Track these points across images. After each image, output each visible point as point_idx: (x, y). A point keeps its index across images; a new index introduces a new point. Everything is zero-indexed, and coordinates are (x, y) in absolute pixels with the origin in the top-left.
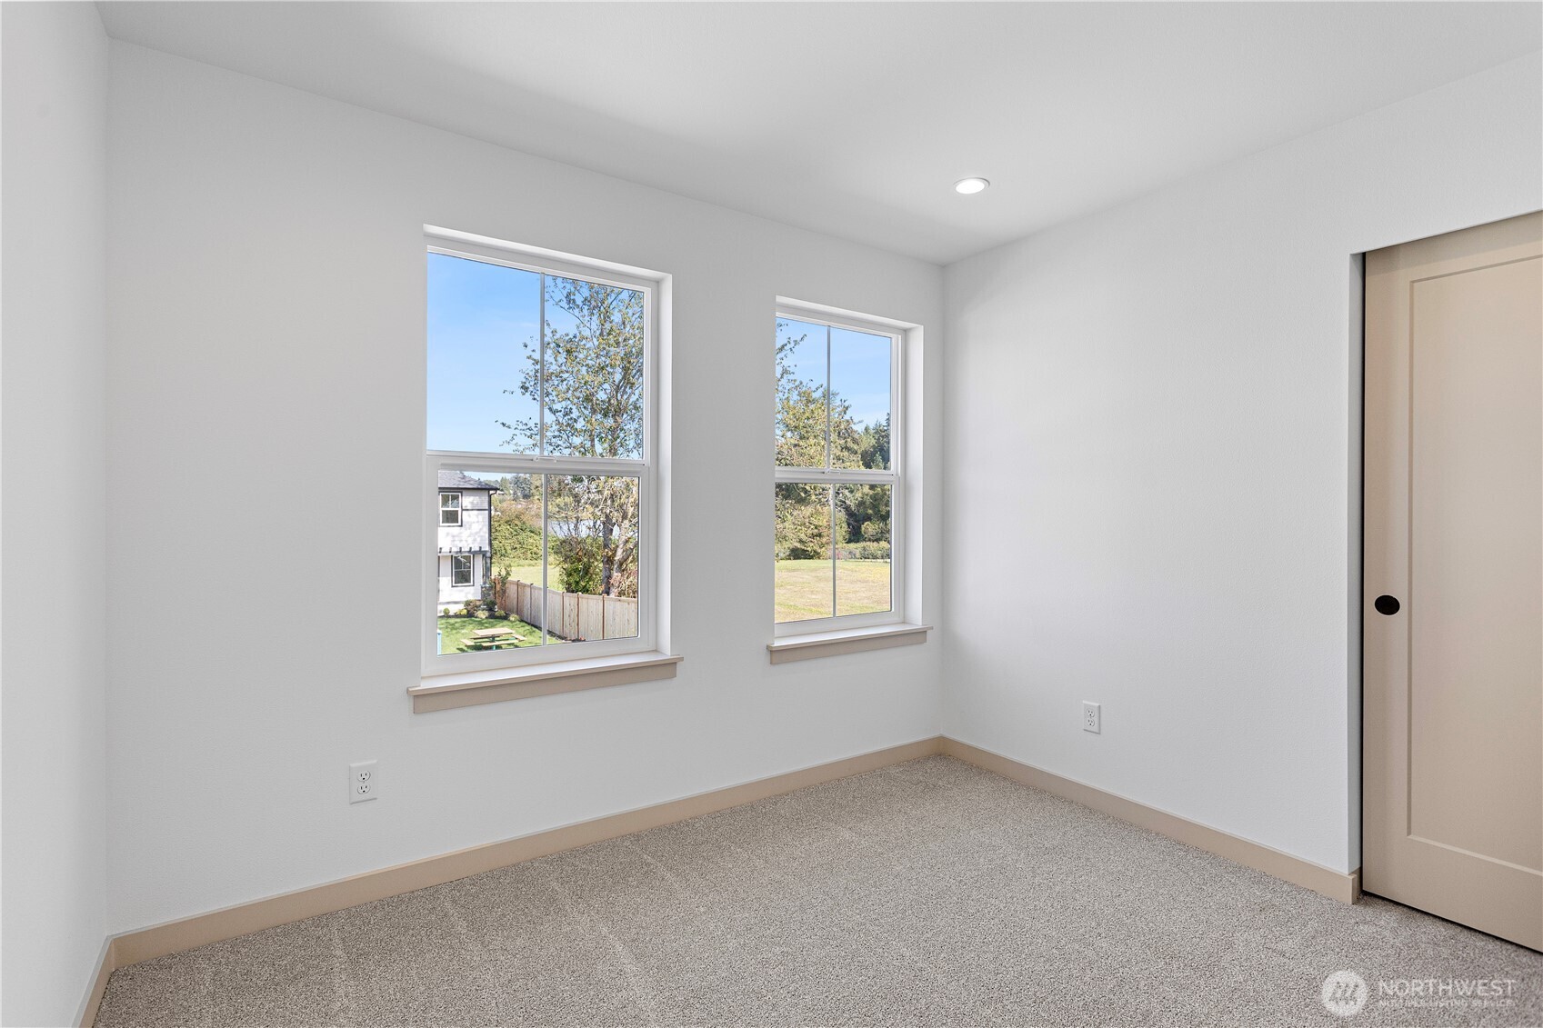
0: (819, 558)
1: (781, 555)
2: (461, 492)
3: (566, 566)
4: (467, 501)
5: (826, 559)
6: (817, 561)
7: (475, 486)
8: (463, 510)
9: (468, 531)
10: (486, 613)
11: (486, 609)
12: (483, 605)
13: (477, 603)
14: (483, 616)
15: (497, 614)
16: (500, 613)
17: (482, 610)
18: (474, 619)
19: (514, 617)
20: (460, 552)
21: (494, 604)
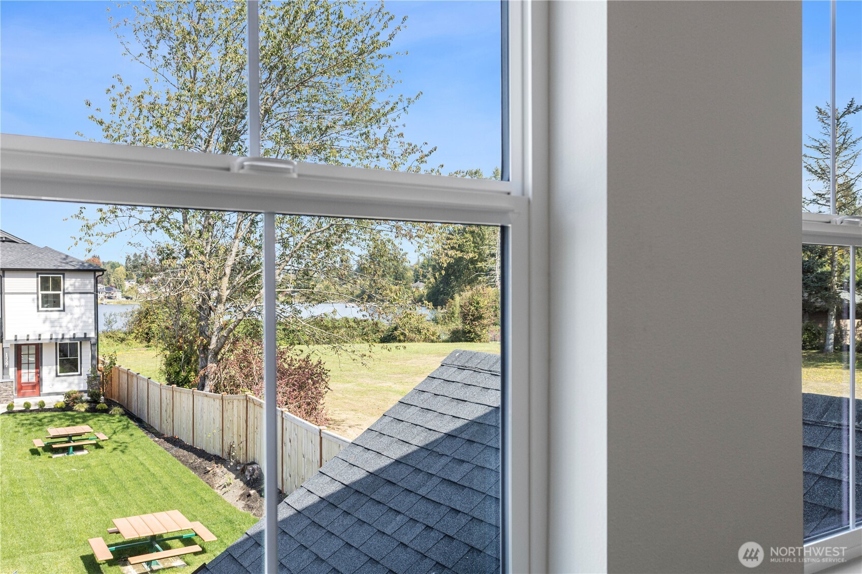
0: (480, 340)
1: (444, 337)
2: (64, 275)
3: (168, 353)
4: (69, 283)
5: (487, 342)
6: (478, 344)
7: (77, 267)
8: (64, 293)
9: (69, 316)
10: (86, 406)
11: (87, 402)
12: (86, 397)
13: (78, 395)
14: (83, 410)
15: (98, 406)
16: (102, 405)
17: (82, 402)
18: (70, 413)
19: (116, 410)
20: (63, 338)
21: (99, 396)
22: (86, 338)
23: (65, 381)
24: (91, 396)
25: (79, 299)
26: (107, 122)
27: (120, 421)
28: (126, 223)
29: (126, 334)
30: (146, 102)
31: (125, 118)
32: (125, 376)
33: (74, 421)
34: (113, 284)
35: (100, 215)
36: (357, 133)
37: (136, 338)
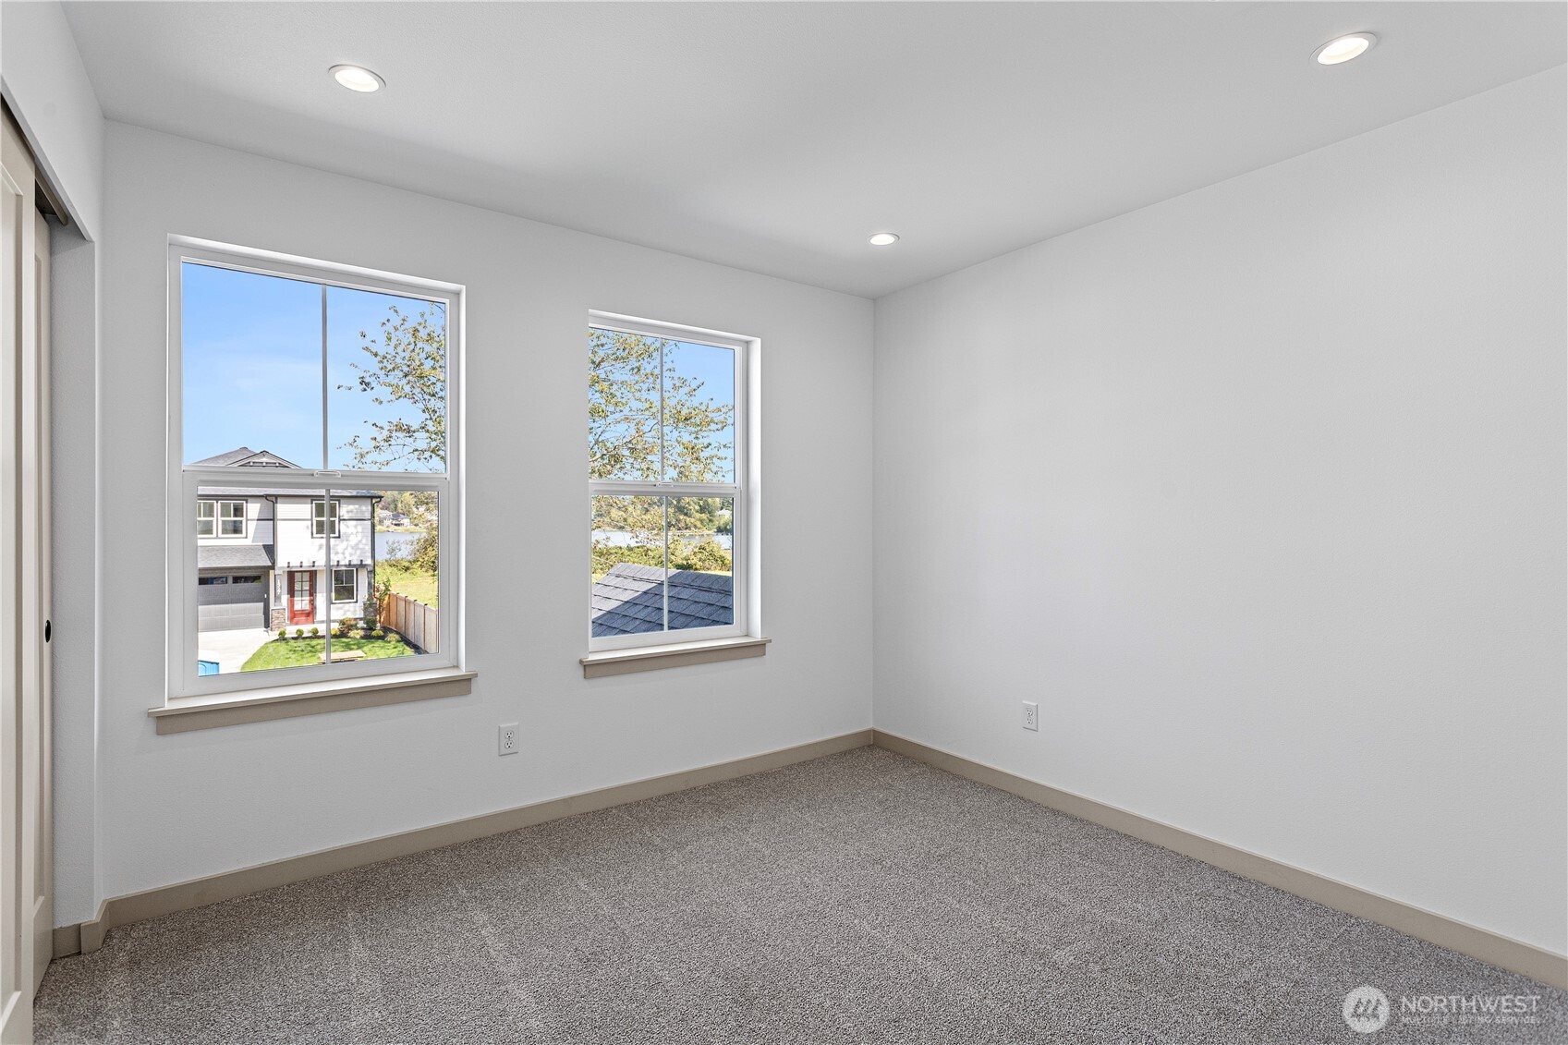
2: (339, 501)
4: (346, 510)
7: (356, 494)
8: (340, 520)
9: (345, 544)
10: (362, 633)
11: (363, 629)
12: (361, 624)
13: (353, 623)
14: (358, 637)
15: (374, 633)
16: (378, 631)
17: (357, 629)
18: (344, 640)
19: (392, 637)
20: (338, 565)
21: (374, 622)
22: (362, 565)
23: (341, 608)
24: (367, 623)
25: (356, 527)
26: (381, 353)
27: (395, 648)
28: (400, 452)
29: (410, 562)
30: (423, 334)
31: (400, 349)
32: (402, 604)
33: (348, 647)
34: (400, 511)
35: (374, 443)
36: (629, 367)
37: (421, 566)
